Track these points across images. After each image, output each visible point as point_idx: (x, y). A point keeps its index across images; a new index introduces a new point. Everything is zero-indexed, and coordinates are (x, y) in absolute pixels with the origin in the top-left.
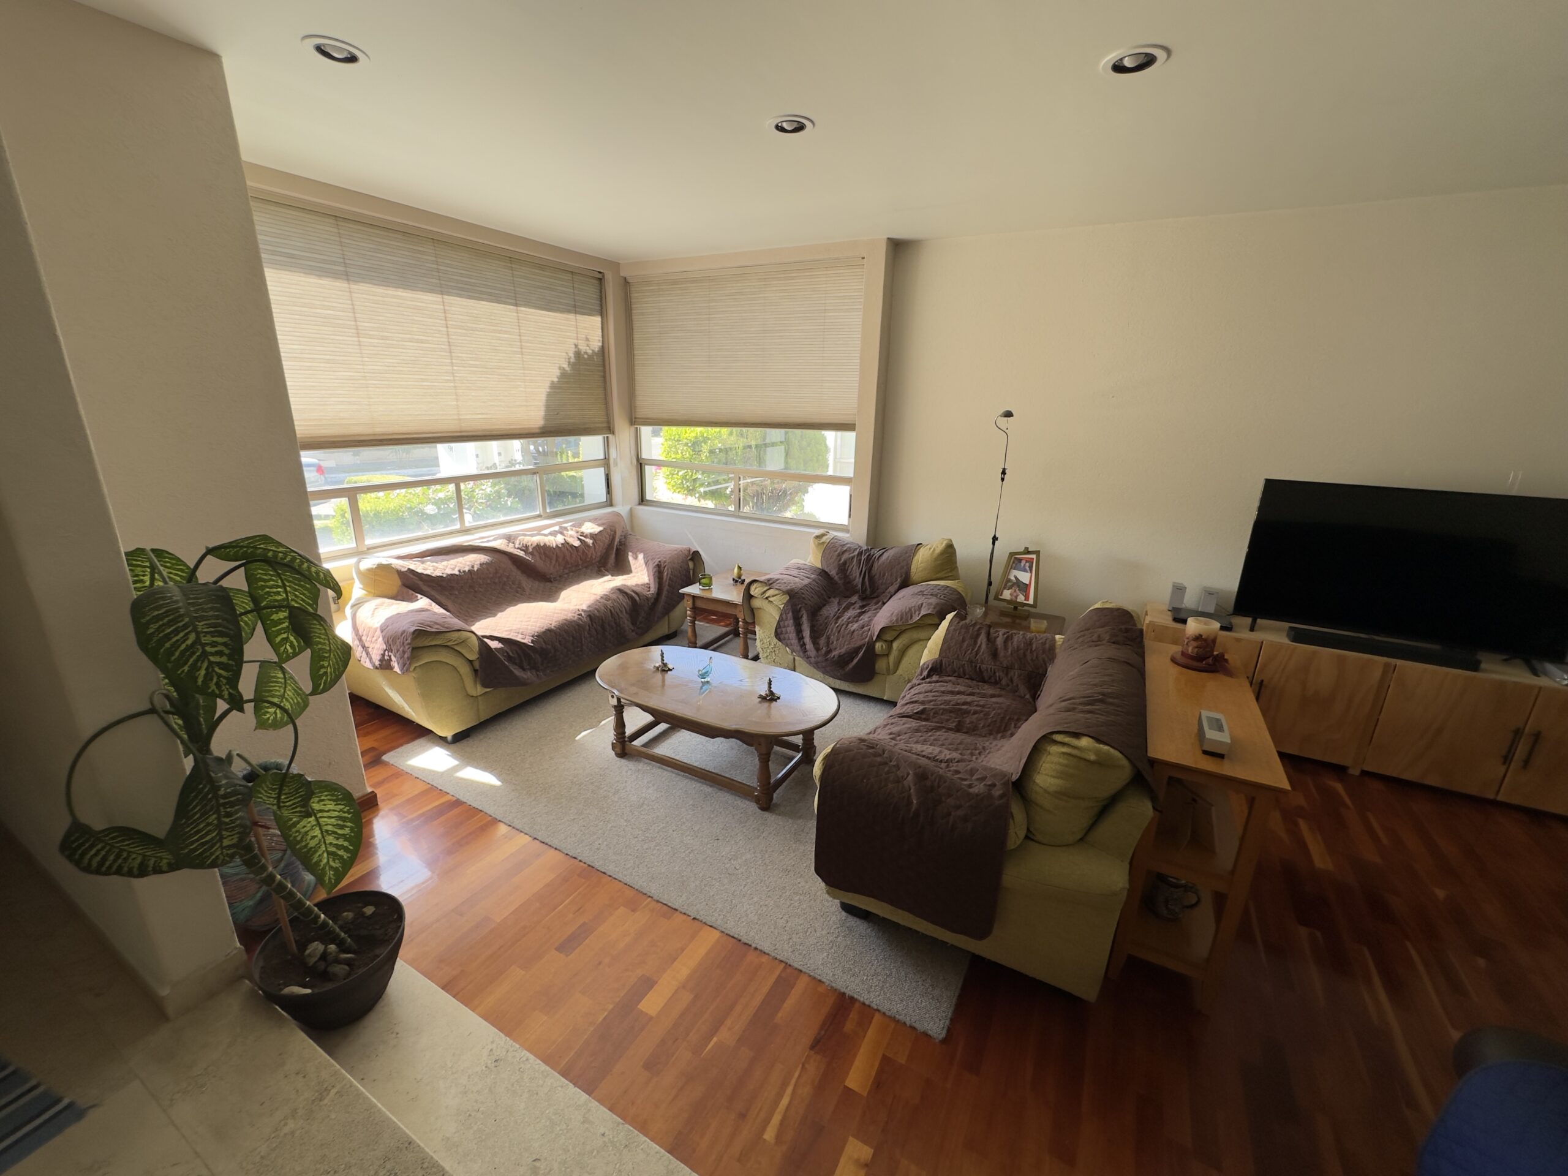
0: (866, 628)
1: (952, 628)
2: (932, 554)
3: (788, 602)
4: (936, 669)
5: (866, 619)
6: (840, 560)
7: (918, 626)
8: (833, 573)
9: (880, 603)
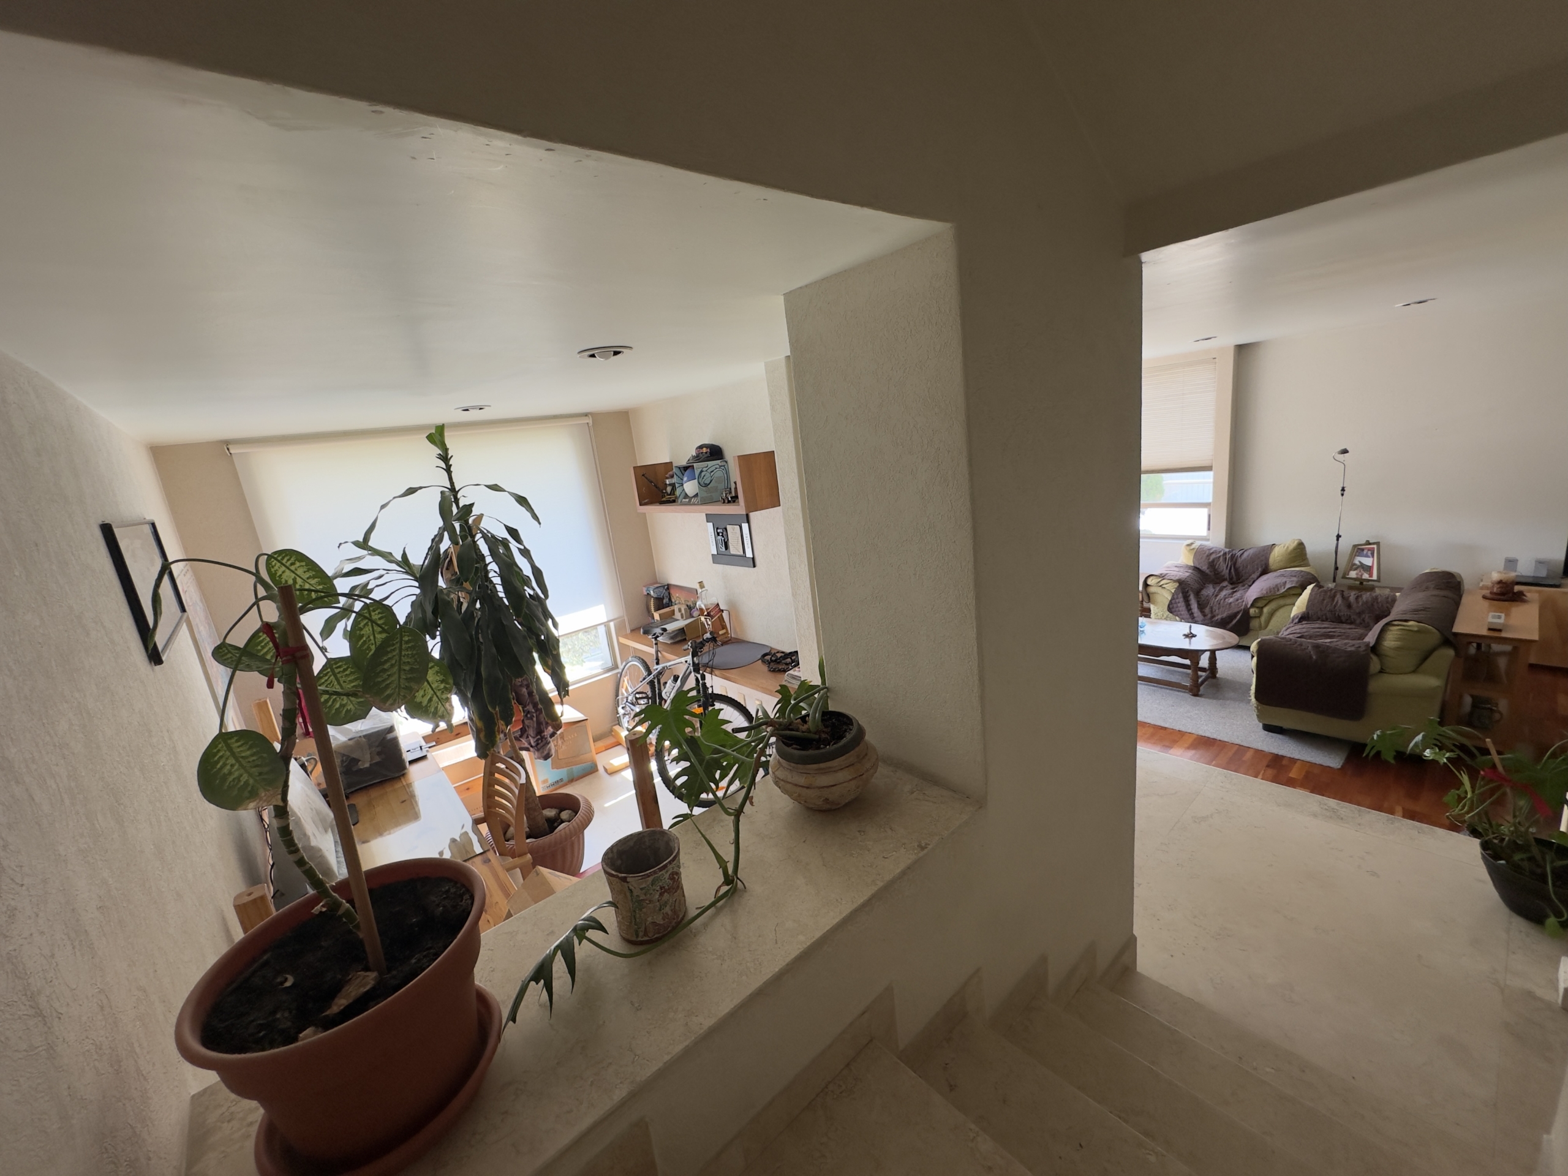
0: (1240, 601)
1: (1313, 593)
2: (1286, 550)
3: (1178, 587)
4: (1304, 618)
5: (1238, 595)
6: (1209, 559)
7: (1283, 596)
8: (1204, 568)
9: (1246, 586)
